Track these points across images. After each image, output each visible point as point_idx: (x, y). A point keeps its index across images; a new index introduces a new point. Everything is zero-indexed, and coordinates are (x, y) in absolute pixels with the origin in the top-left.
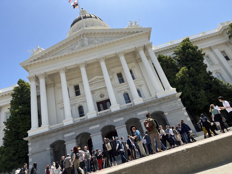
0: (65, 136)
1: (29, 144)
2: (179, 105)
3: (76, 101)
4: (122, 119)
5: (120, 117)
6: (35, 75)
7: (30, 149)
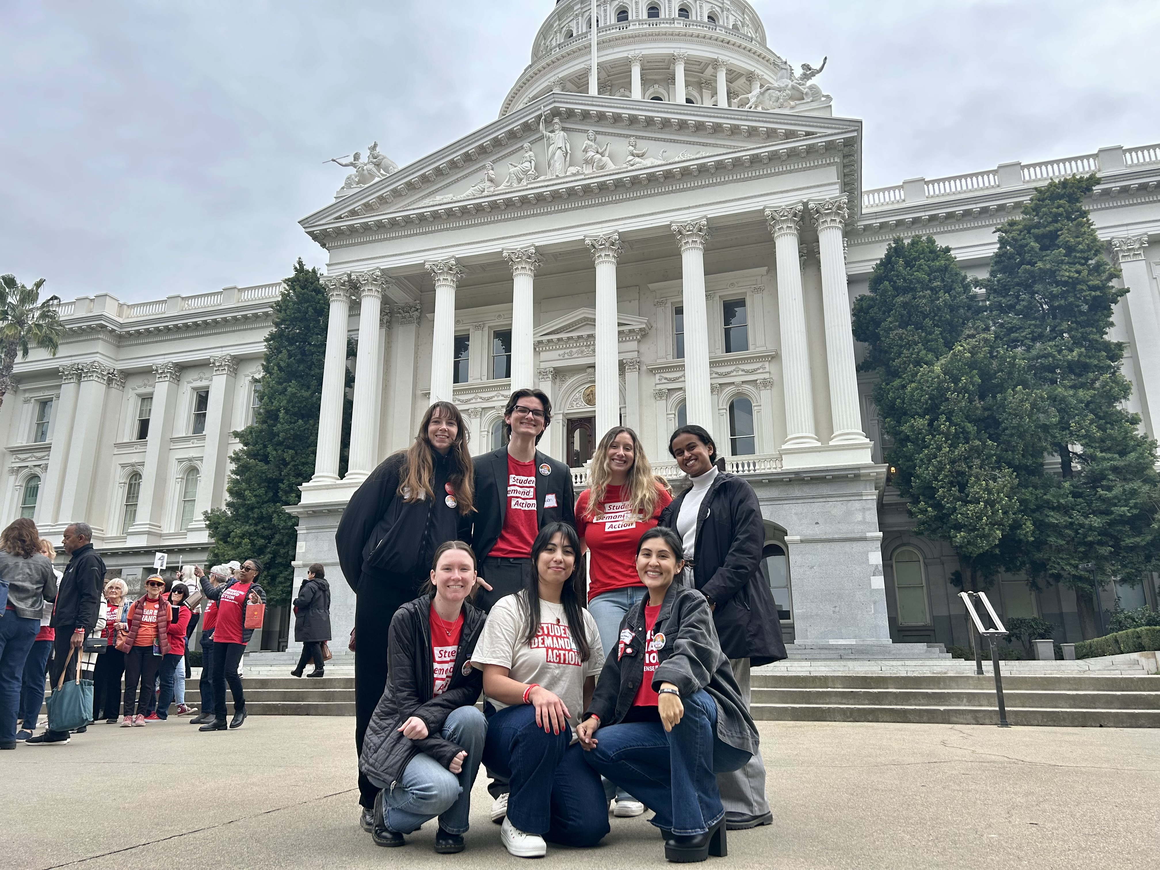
1: (301, 530)
2: (859, 517)
3: (488, 399)
6: (349, 276)
7: (301, 547)
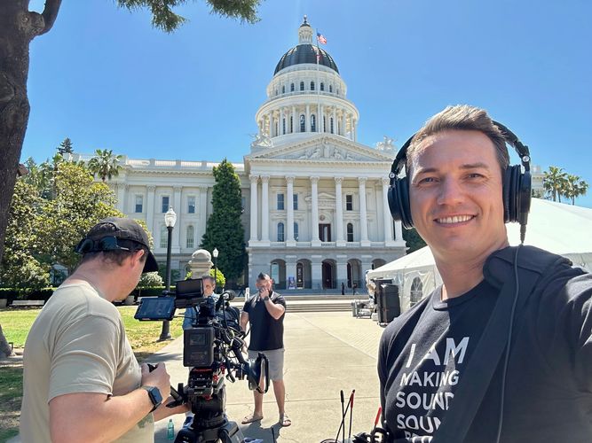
0: (287, 257)
4: (346, 256)
5: (344, 254)
6: (260, 176)
